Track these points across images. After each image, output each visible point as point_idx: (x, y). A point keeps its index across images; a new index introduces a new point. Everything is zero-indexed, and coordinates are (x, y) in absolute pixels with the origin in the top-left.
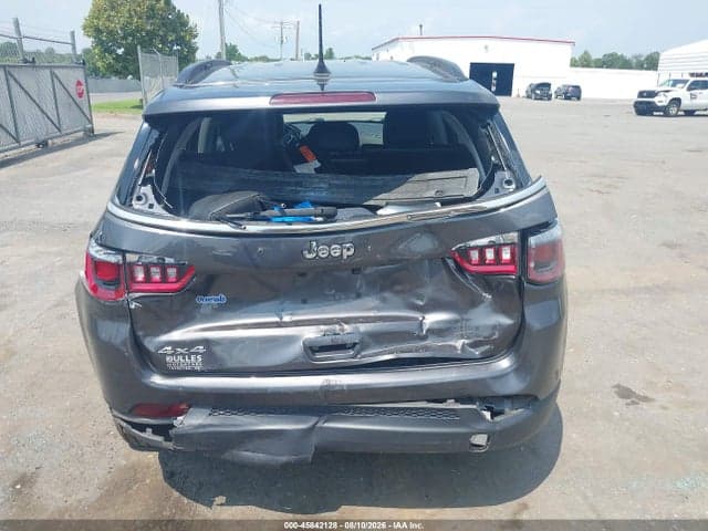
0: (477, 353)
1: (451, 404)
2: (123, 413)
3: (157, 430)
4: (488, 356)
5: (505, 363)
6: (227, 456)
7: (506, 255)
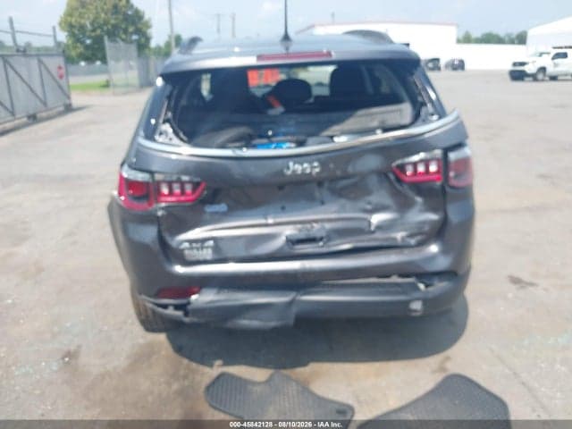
0: (413, 241)
1: (395, 279)
2: (150, 296)
3: (177, 307)
4: (422, 244)
5: (434, 248)
6: (229, 325)
7: (433, 168)
